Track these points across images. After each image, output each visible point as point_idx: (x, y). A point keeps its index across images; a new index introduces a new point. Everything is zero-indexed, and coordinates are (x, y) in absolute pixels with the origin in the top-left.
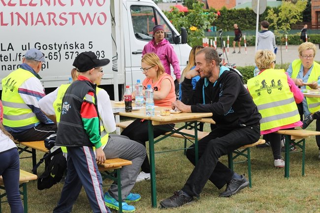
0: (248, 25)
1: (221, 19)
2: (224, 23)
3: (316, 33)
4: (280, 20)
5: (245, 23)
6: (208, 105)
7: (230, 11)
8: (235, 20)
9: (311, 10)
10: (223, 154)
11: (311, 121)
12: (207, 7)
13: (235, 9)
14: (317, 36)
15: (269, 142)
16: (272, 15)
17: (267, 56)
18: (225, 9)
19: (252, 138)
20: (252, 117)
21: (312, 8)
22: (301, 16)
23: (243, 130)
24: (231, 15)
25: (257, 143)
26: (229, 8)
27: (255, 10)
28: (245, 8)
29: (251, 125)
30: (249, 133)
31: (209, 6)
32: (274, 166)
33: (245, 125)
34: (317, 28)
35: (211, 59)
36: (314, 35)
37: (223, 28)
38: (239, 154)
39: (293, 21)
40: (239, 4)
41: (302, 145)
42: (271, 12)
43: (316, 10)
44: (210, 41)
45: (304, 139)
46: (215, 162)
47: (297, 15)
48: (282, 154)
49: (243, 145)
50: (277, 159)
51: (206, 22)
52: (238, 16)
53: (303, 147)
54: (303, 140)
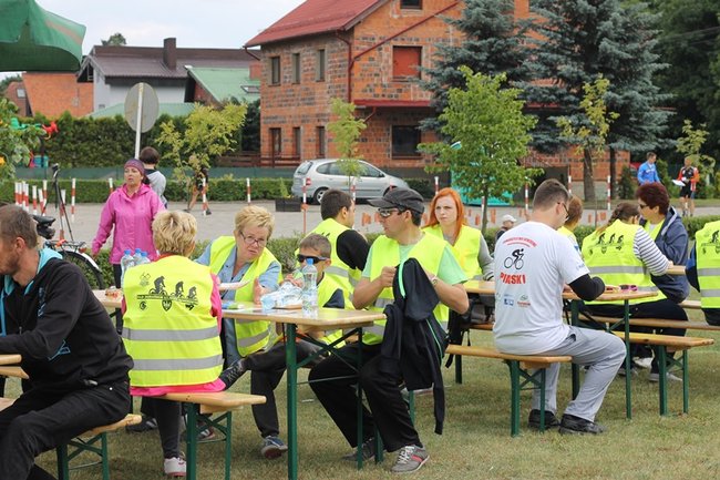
0: (120, 155)
1: (59, 140)
2: (66, 150)
3: (269, 176)
4: (186, 145)
5: (114, 149)
6: (13, 337)
7: (80, 123)
8: (92, 144)
9: (259, 124)
10: (45, 449)
11: (240, 374)
12: (29, 112)
13: (91, 118)
14: (272, 183)
15: (155, 420)
16: (169, 136)
17: (187, 226)
18: (68, 118)
19: (110, 411)
20: (111, 365)
21: (262, 121)
22: (233, 138)
23: (91, 393)
24: (83, 132)
25: (123, 423)
26: (78, 115)
27: (133, 121)
28: (113, 118)
29: (110, 383)
30: (104, 401)
31: (32, 109)
32: (164, 474)
33: (95, 383)
34: (273, 165)
35: (13, 234)
36: (265, 180)
37: (64, 160)
38: (82, 447)
39: (215, 149)
40: (102, 106)
41: (225, 425)
42: (167, 128)
43: (270, 126)
44: (30, 188)
45: (230, 413)
46: (26, 466)
47: (224, 137)
48: (182, 447)
49: (91, 428)
50: (169, 457)
51: (19, 147)
52: (98, 134)
53: (226, 431)
54: (228, 415)
